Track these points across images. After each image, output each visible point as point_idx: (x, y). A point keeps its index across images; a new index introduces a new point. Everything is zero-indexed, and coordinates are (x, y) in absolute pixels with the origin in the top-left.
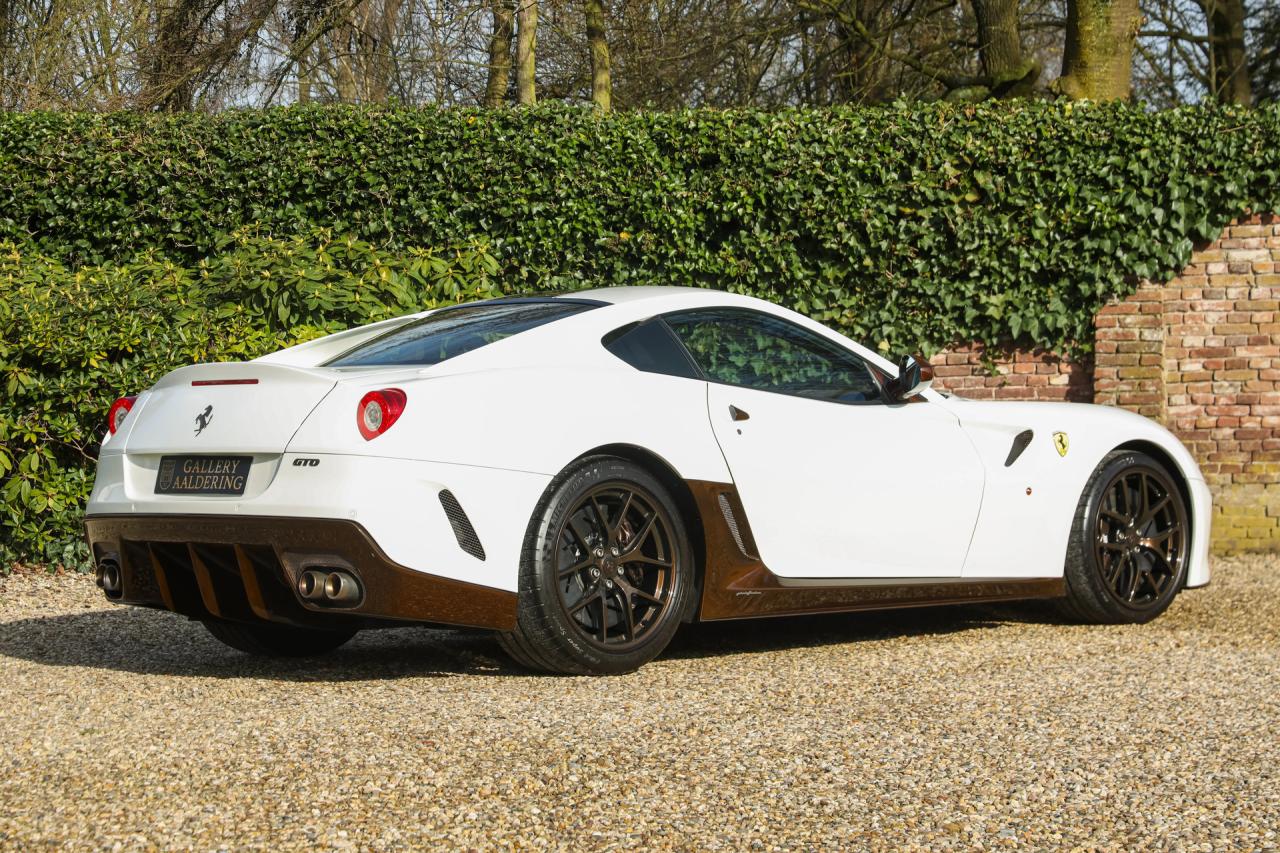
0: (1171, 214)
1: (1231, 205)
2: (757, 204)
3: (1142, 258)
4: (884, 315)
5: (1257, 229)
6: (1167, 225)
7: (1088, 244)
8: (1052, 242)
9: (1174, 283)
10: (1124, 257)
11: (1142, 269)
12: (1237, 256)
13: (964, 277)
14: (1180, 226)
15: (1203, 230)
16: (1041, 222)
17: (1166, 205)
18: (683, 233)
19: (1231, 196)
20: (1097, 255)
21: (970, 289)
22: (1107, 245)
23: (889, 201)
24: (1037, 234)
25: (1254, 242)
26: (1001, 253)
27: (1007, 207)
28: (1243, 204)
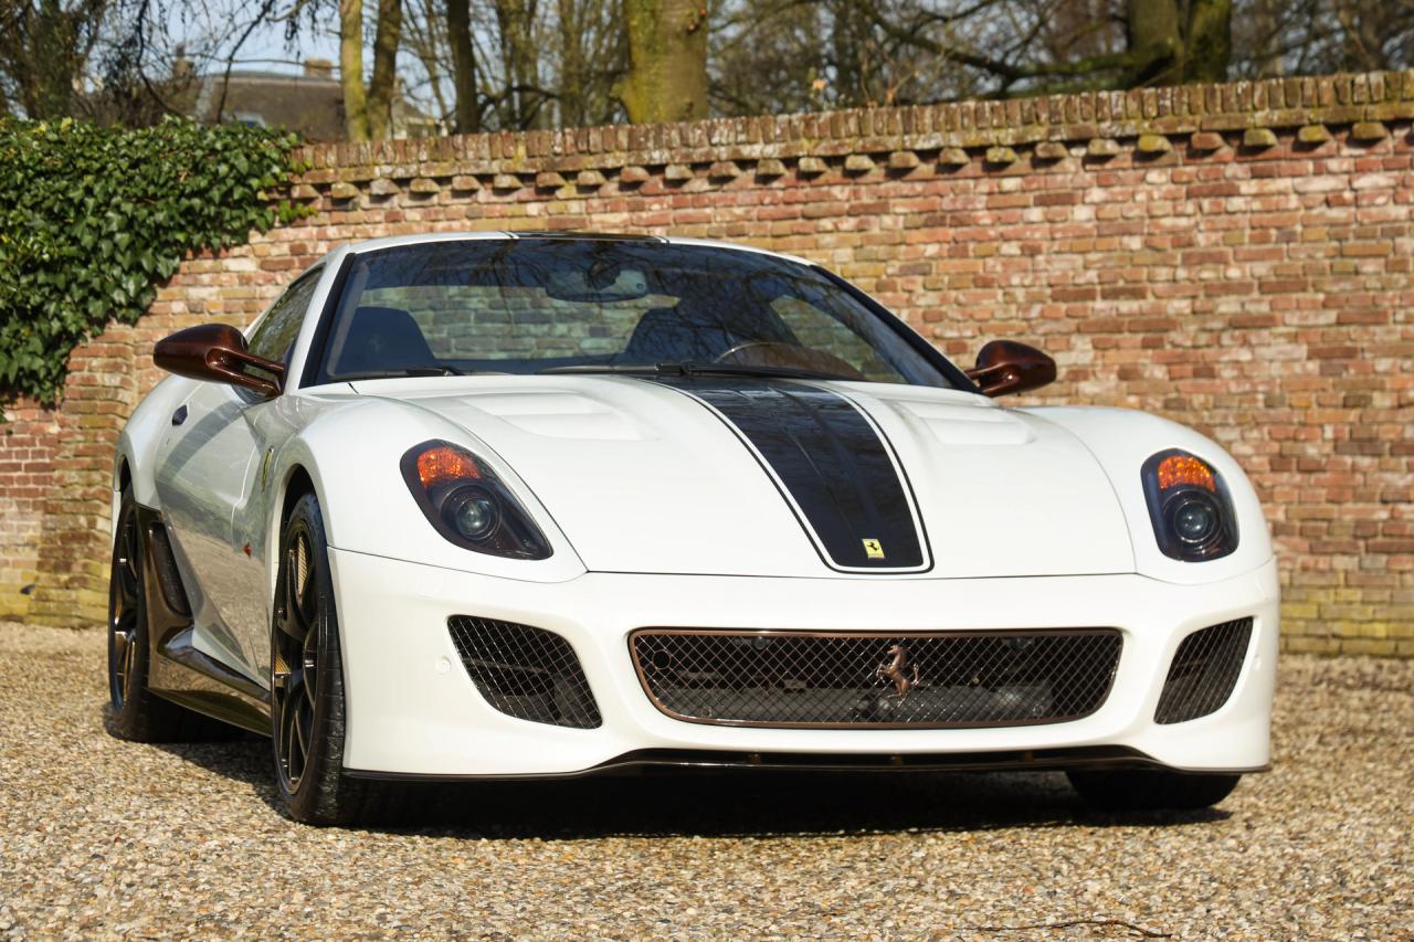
0: (116, 247)
1: (171, 236)
3: (94, 294)
6: (113, 259)
7: (42, 277)
9: (143, 322)
10: (78, 293)
11: (96, 307)
12: (195, 293)
14: (125, 260)
15: (148, 265)
17: (110, 235)
19: (164, 227)
20: (56, 290)
22: (61, 279)
25: (206, 278)
28: (181, 237)
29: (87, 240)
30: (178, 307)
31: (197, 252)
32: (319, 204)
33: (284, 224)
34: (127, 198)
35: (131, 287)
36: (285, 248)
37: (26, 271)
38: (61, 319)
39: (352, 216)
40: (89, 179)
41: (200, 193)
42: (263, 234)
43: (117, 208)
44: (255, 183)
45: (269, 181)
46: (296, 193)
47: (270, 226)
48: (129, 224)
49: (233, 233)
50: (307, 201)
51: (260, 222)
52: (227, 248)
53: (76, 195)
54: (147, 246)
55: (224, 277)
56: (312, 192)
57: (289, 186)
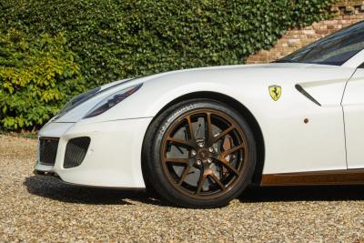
0: (267, 26)
1: (286, 23)
2: (142, 21)
3: (258, 41)
4: (182, 59)
5: (297, 32)
6: (266, 30)
7: (241, 36)
8: (231, 36)
9: (272, 50)
10: (252, 41)
11: (258, 45)
12: (291, 41)
13: (205, 46)
14: (270, 31)
15: (277, 32)
16: (226, 29)
17: (265, 23)
18: (121, 31)
19: (284, 20)
20: (245, 40)
21: (207, 51)
22: (247, 37)
23: (182, 21)
24: (225, 33)
25: (296, 36)
26: (216, 38)
27: (217, 24)
28: (290, 23)
29: (257, 24)
30: (285, 45)
31: (292, 28)
32: (339, 13)
33: (325, 19)
34: (271, 11)
35: (270, 39)
36: (326, 27)
37: (235, 34)
38: (247, 49)
39: (351, 17)
40: (258, 5)
41: (299, 9)
42: (317, 22)
43: (268, 15)
44: (319, 6)
45: (324, 6)
46: (332, 10)
47: (321, 20)
48: (272, 19)
49: (307, 22)
50: (335, 12)
51: (318, 19)
52: (304, 26)
53: (254, 10)
54: (277, 26)
55: (302, 36)
56: (337, 9)
57: (330, 7)
